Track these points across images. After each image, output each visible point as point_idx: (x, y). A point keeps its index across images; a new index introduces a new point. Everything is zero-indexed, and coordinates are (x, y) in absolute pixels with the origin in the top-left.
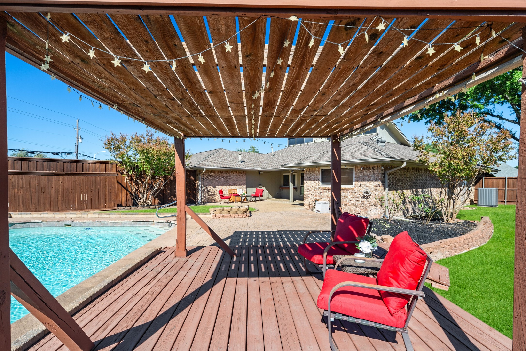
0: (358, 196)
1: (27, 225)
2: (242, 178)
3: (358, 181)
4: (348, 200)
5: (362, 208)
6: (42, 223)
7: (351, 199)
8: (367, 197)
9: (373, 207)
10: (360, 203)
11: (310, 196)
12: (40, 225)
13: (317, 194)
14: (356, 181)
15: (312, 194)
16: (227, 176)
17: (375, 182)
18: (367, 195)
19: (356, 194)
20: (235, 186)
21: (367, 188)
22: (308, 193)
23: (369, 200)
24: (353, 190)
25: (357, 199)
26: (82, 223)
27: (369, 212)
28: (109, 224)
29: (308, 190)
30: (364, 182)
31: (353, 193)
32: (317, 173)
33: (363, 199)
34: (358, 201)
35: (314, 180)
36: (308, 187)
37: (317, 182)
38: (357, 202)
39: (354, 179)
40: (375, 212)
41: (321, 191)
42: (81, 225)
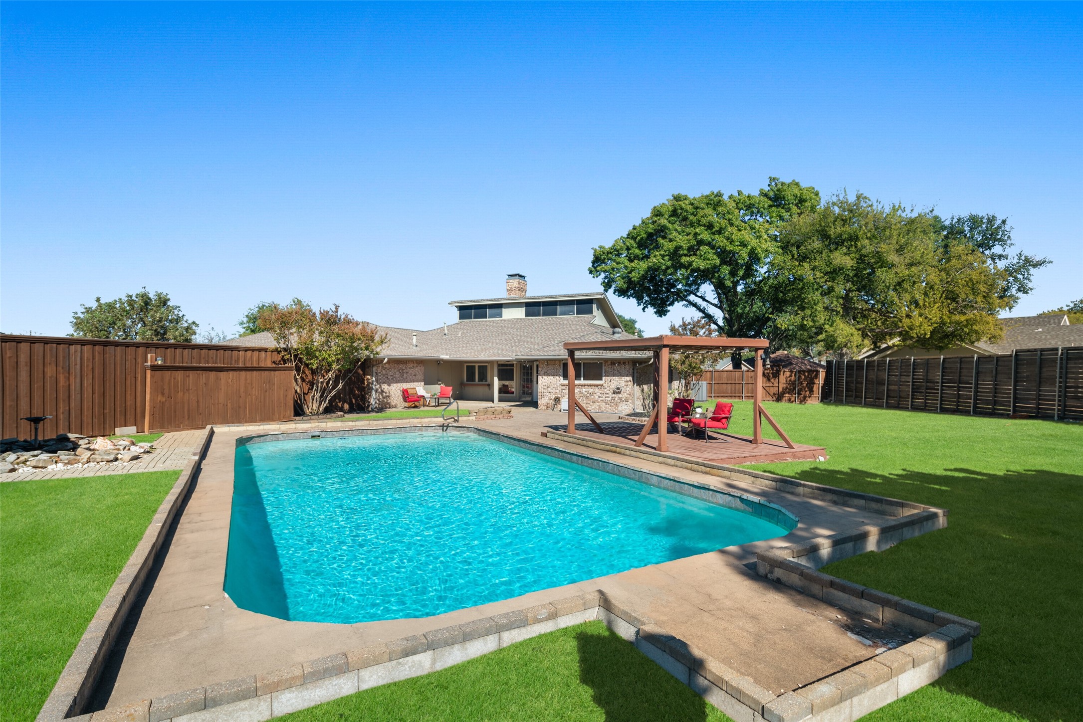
0: (608, 392)
1: (265, 439)
2: (419, 370)
3: (608, 376)
4: (597, 397)
5: (612, 404)
6: (280, 436)
7: (600, 395)
8: (618, 393)
9: (624, 403)
10: (610, 399)
11: (548, 394)
12: (278, 438)
13: (558, 391)
14: (605, 376)
15: (551, 391)
16: (404, 368)
17: (626, 378)
18: (617, 391)
19: (605, 390)
20: (412, 383)
21: (618, 383)
22: (545, 391)
23: (620, 396)
24: (602, 385)
25: (607, 395)
26: (334, 433)
27: (620, 408)
28: (369, 431)
29: (545, 387)
30: (614, 378)
31: (602, 389)
32: (557, 366)
33: (614, 395)
34: (608, 397)
35: (554, 376)
36: (544, 384)
37: (557, 377)
38: (607, 399)
39: (604, 374)
40: (626, 407)
41: (563, 388)
42: (334, 435)
